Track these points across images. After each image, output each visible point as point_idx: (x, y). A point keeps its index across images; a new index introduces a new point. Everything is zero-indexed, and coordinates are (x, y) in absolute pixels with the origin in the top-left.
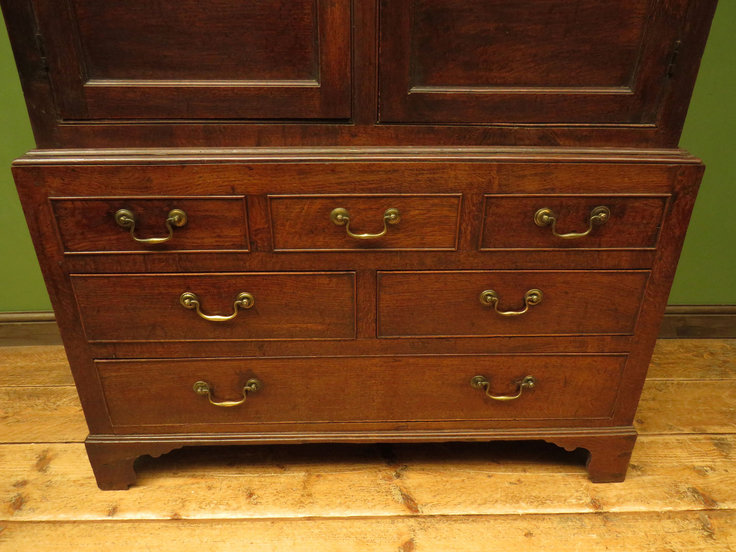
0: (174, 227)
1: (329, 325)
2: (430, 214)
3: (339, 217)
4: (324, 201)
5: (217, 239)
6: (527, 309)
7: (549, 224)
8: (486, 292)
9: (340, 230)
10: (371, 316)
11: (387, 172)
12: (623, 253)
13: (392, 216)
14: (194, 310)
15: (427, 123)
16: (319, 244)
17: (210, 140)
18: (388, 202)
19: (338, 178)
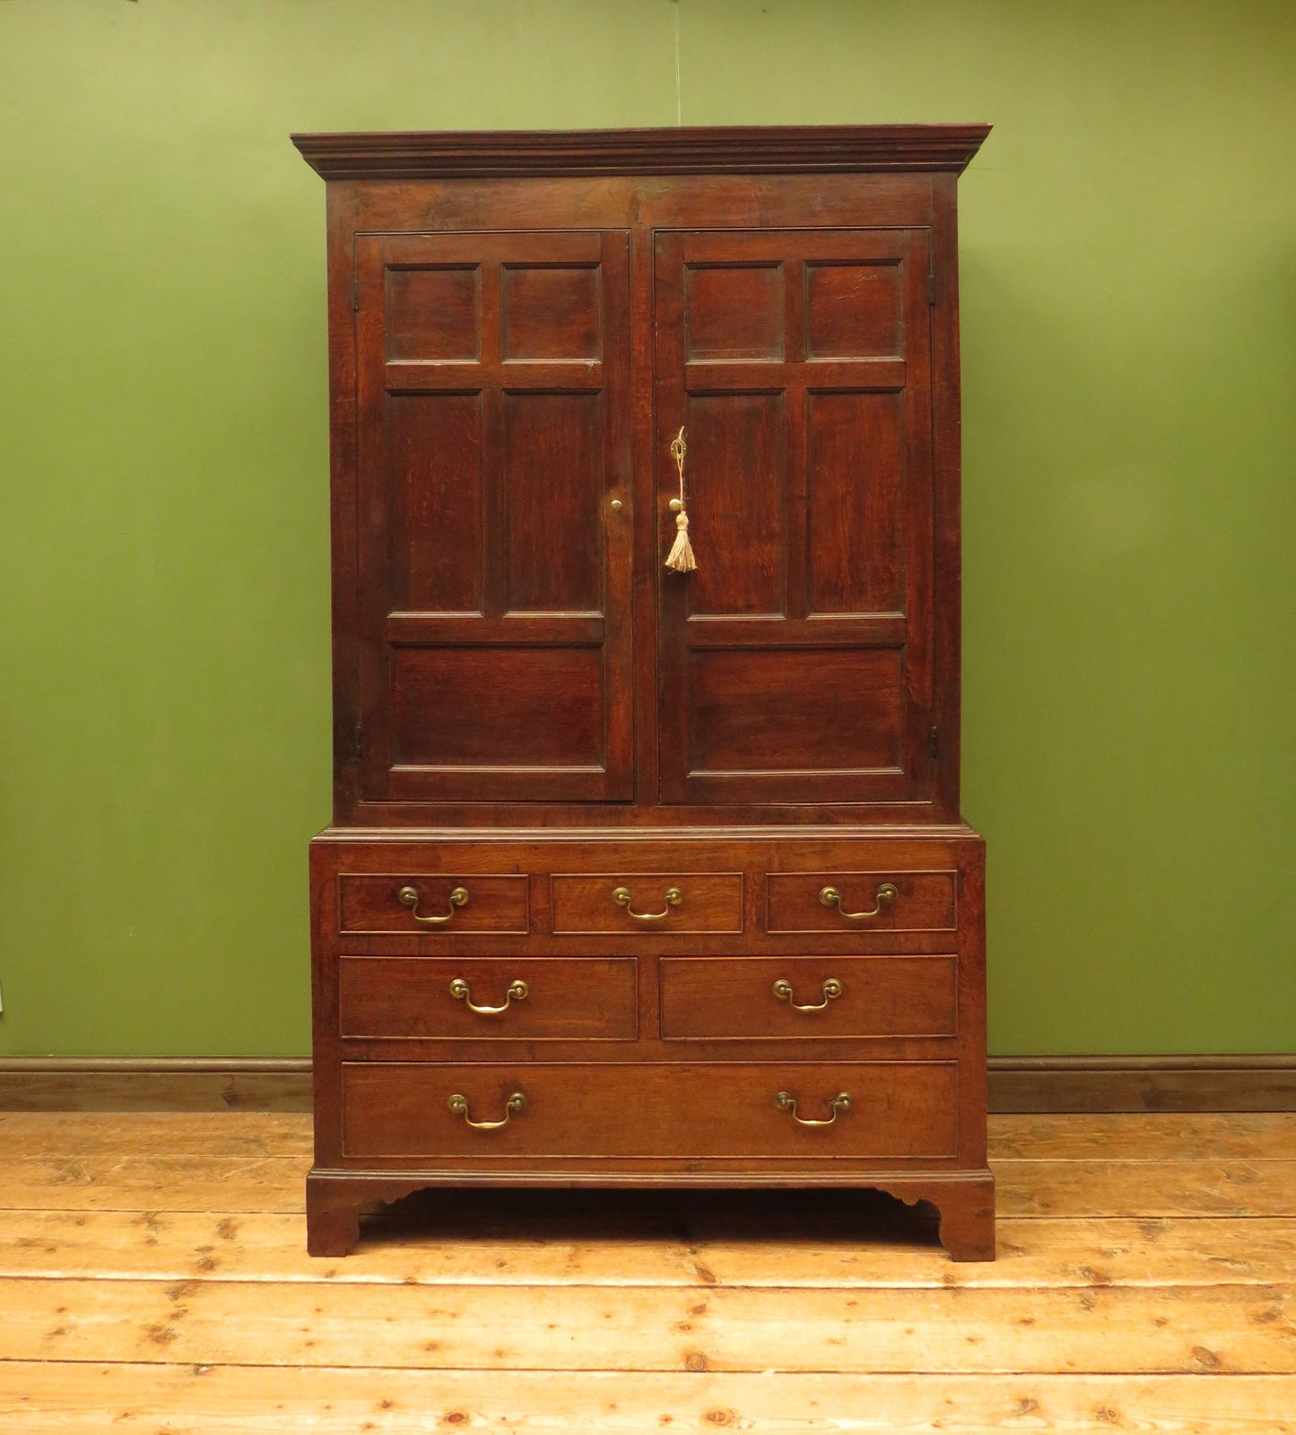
0: (455, 906)
1: (608, 1021)
2: (712, 895)
3: (621, 896)
4: (604, 881)
5: (496, 920)
6: (826, 1002)
7: (835, 902)
8: (779, 983)
9: (622, 911)
10: (654, 1011)
11: (667, 851)
12: (922, 935)
13: (674, 895)
14: (463, 1000)
15: (706, 803)
16: (600, 926)
17: (498, 820)
18: (671, 881)
19: (620, 858)
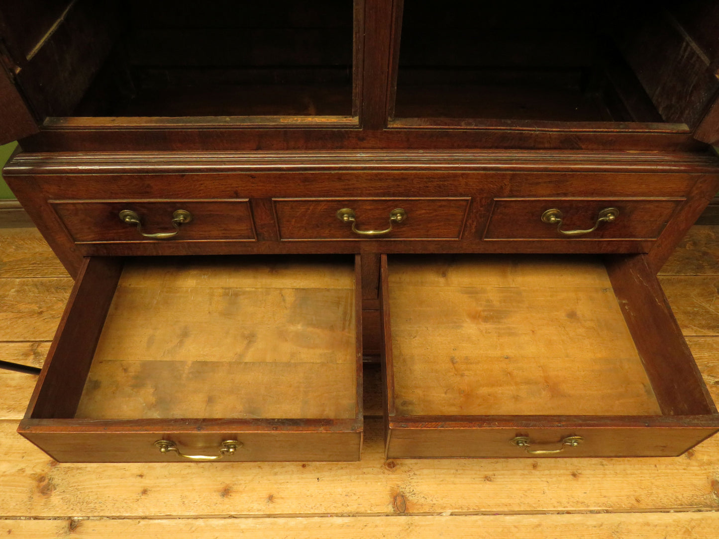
2: (437, 213)
4: (329, 204)
5: (223, 232)
7: (555, 224)
11: (396, 180)
16: (325, 235)
18: (396, 203)
19: (345, 185)
